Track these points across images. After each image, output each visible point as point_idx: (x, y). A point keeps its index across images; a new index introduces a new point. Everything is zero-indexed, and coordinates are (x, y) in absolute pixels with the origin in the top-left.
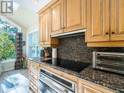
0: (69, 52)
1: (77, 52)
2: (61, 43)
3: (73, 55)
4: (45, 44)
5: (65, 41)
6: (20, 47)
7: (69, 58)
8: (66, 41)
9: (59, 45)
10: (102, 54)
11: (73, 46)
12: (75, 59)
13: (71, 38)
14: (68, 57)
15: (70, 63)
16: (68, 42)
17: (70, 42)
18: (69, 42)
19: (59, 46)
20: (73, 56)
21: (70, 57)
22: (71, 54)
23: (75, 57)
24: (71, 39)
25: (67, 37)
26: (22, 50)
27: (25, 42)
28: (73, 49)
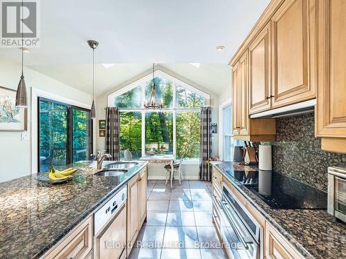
0: (300, 159)
1: (323, 161)
2: (282, 132)
3: (311, 169)
4: (241, 133)
5: (292, 125)
6: (208, 136)
7: (301, 176)
8: (294, 126)
9: (276, 136)
11: (311, 142)
12: (316, 182)
13: (305, 117)
14: (298, 175)
15: (303, 191)
16: (297, 129)
17: (303, 129)
18: (300, 130)
19: (276, 140)
20: (311, 171)
21: (303, 174)
22: (304, 165)
23: (318, 177)
24: (305, 120)
25: (294, 116)
26: (211, 143)
27: (216, 126)
28: (310, 152)
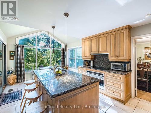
10: (115, 64)
19: (94, 60)
